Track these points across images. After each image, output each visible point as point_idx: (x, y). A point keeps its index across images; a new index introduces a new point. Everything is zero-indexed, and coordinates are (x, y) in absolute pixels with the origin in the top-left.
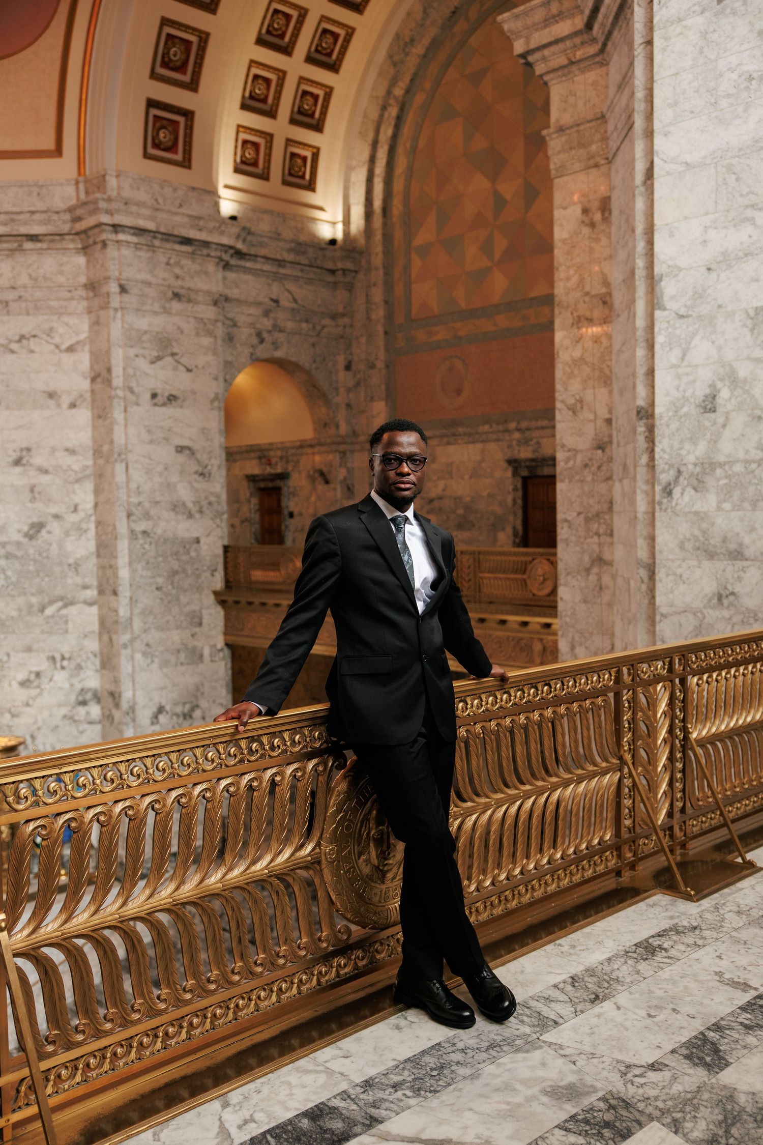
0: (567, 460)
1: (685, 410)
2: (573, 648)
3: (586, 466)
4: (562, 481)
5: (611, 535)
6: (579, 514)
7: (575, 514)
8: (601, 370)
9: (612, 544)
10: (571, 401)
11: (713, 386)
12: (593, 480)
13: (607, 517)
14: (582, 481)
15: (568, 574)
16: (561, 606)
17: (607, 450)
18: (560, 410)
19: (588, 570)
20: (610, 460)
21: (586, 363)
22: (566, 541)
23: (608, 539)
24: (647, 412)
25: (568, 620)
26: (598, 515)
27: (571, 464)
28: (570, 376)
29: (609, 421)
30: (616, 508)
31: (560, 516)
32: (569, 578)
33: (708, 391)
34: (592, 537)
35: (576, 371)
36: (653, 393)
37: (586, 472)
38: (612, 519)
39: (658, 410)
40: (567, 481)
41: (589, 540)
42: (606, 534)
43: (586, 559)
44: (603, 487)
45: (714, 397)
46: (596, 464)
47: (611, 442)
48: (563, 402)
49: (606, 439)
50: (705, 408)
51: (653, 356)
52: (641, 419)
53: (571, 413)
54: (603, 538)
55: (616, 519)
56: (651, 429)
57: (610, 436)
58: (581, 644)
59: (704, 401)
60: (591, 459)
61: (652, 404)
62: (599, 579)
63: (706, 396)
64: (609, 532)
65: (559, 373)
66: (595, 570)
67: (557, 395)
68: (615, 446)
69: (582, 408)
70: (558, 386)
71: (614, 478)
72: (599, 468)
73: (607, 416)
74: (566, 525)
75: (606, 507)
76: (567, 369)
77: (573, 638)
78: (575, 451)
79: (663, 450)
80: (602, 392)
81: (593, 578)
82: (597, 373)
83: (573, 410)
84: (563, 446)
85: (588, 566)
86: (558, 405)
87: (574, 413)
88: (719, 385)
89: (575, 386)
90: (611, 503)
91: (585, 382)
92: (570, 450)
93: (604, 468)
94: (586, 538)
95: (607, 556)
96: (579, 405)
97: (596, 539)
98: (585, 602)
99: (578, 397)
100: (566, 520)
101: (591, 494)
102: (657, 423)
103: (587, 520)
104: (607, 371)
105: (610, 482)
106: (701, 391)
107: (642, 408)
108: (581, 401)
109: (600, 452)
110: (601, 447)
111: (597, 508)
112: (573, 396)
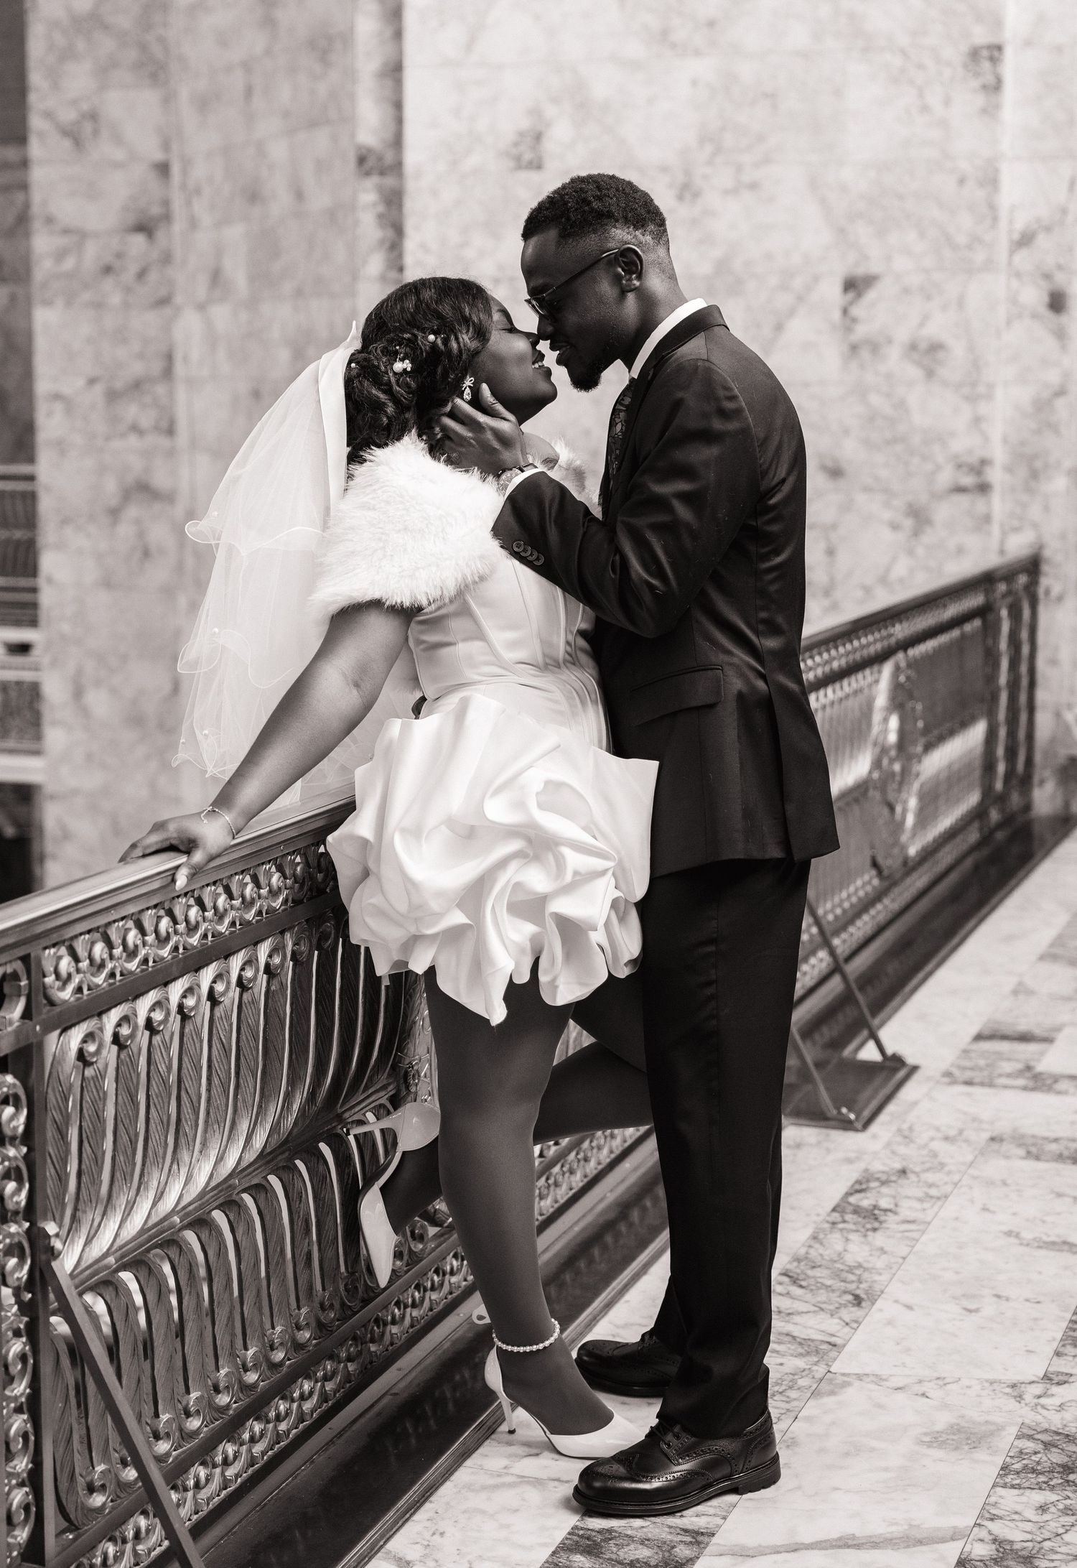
0: (61, 255)
1: (473, 161)
2: (78, 693)
3: (108, 270)
4: (48, 303)
5: (170, 431)
6: (92, 381)
7: (81, 382)
8: (143, 47)
9: (171, 453)
10: (68, 116)
11: (536, 112)
12: (126, 305)
13: (160, 390)
14: (99, 306)
15: (65, 521)
16: (47, 598)
17: (160, 235)
18: (41, 135)
19: (115, 513)
20: (167, 259)
21: (106, 27)
22: (61, 446)
23: (164, 442)
24: (380, 159)
25: (66, 628)
26: (137, 386)
27: (69, 263)
28: (68, 54)
29: (163, 169)
30: (180, 369)
31: (43, 385)
32: (69, 531)
33: (525, 123)
34: (123, 435)
35: (81, 45)
36: (399, 121)
37: (108, 284)
38: (171, 394)
39: (412, 157)
40: (60, 303)
41: (117, 444)
42: (157, 428)
43: (111, 486)
44: (146, 322)
45: (538, 137)
46: (133, 269)
47: (167, 217)
48: (49, 115)
49: (156, 210)
50: (518, 159)
51: (398, 35)
52: (368, 174)
53: (67, 143)
54: (152, 440)
55: (181, 394)
56: (393, 202)
57: (166, 203)
58: (98, 683)
59: (516, 144)
60: (119, 255)
61: (397, 141)
62: (141, 535)
63: (521, 134)
64: (164, 424)
65: (37, 46)
66: (132, 512)
67: (33, 98)
68: (178, 226)
69: (96, 133)
70: (36, 78)
71: (178, 299)
72: (142, 275)
73: (159, 156)
74: (58, 407)
75: (157, 367)
76: (59, 39)
77: (79, 673)
78: (79, 235)
79: (424, 247)
80: (148, 98)
81: (125, 530)
82: (132, 54)
83: (74, 135)
84: (49, 220)
85: (114, 502)
86: (36, 122)
87: (78, 142)
88: (550, 111)
89: (79, 80)
90: (169, 358)
91: (104, 71)
92: (66, 231)
93: (153, 276)
94: (108, 439)
95: (160, 480)
96: (88, 127)
97: (133, 440)
98: (107, 583)
99: (85, 107)
100: (57, 397)
101: (120, 336)
102: (411, 186)
103: (113, 396)
104: (157, 50)
105: (167, 311)
106: (511, 123)
107: (370, 150)
108: (93, 116)
109: (139, 240)
110: (145, 227)
111: (137, 369)
112: (74, 102)
